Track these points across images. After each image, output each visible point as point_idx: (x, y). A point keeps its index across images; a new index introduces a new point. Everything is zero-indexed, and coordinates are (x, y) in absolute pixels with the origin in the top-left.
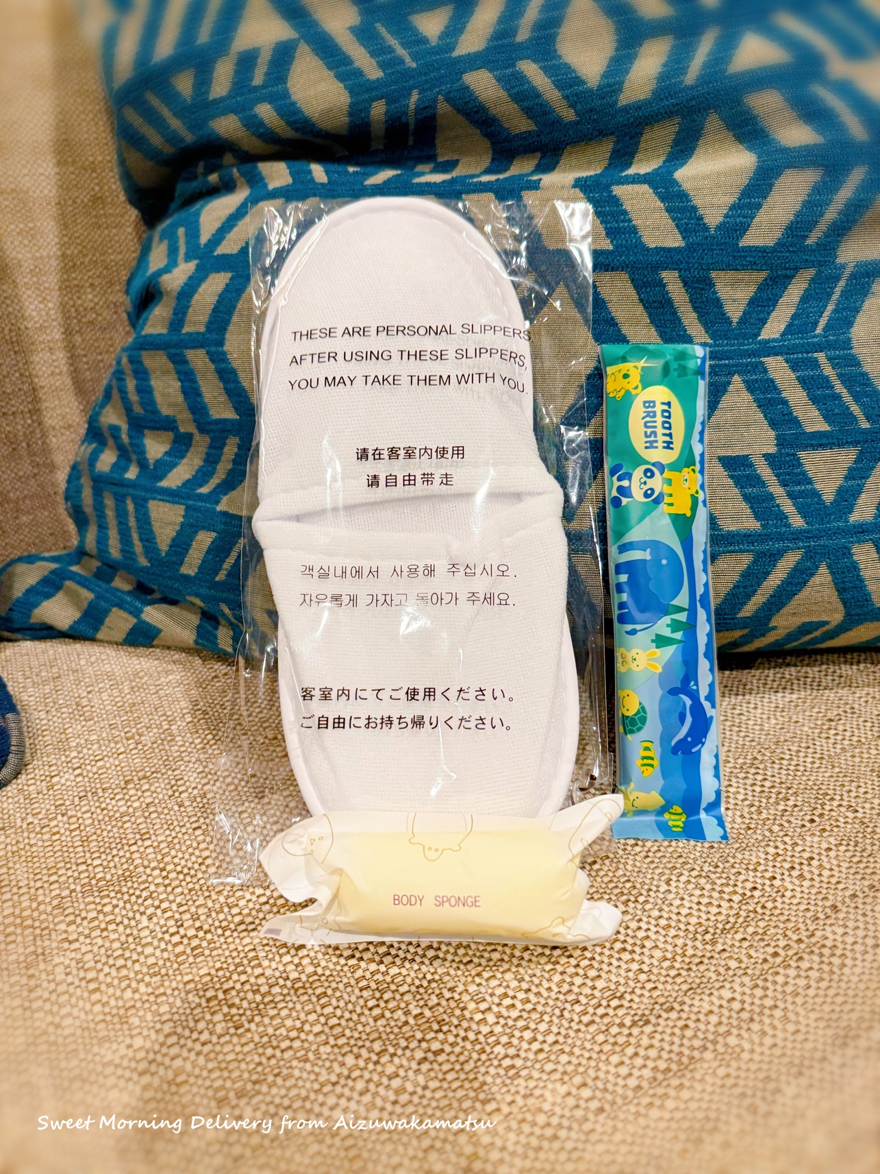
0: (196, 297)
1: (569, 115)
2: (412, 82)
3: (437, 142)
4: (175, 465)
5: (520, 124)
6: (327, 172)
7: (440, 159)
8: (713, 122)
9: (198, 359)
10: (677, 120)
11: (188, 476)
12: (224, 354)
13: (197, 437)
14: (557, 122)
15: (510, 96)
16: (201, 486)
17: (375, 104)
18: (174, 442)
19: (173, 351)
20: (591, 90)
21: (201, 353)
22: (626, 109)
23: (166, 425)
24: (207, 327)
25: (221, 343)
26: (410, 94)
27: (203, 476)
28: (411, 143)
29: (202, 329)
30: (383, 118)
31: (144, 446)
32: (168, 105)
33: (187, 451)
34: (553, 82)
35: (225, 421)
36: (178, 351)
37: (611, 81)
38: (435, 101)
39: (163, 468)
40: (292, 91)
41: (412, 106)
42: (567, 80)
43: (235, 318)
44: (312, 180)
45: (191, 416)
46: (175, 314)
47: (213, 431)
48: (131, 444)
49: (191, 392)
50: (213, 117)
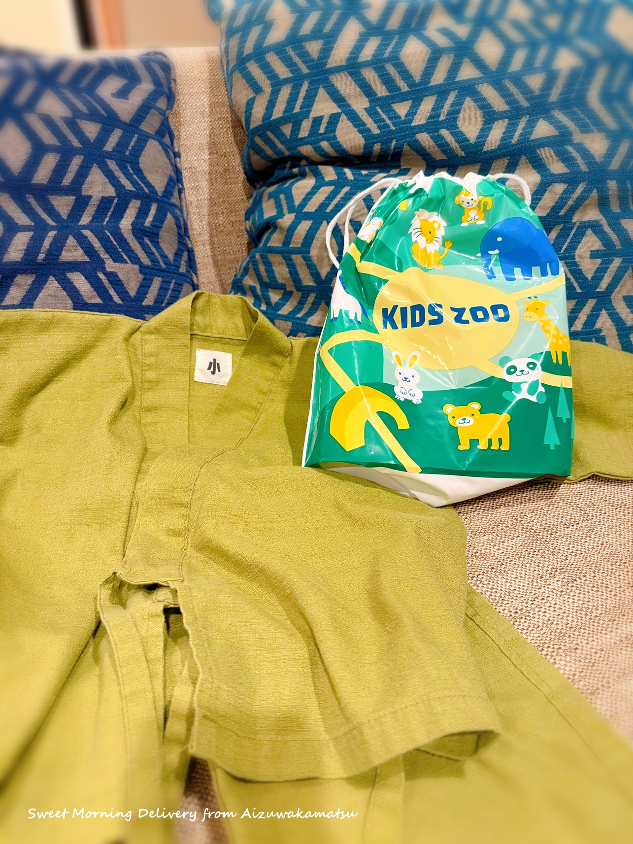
0: (296, 231)
1: (461, 154)
2: (393, 136)
3: (401, 160)
4: (285, 305)
5: (440, 156)
6: (353, 174)
7: (402, 168)
8: (523, 159)
9: (297, 259)
10: (508, 158)
11: (291, 310)
12: (310, 257)
13: (295, 292)
14: (457, 156)
15: (436, 145)
16: (297, 314)
17: (376, 145)
18: (284, 294)
19: (285, 255)
20: (472, 144)
21: (299, 256)
22: (486, 152)
23: (281, 287)
24: (302, 245)
25: (309, 252)
26: (392, 142)
27: (298, 309)
28: (389, 159)
29: (300, 246)
30: (379, 151)
31: (269, 296)
32: (278, 138)
33: (290, 298)
34: (455, 140)
35: (309, 286)
36: (288, 255)
37: (481, 140)
38: (403, 145)
39: (278, 306)
40: (338, 136)
41: (392, 147)
42: (461, 139)
43: (315, 242)
44: (346, 178)
45: (293, 284)
46: (285, 238)
47: (303, 290)
48: (262, 295)
49: (294, 273)
50: (300, 145)
